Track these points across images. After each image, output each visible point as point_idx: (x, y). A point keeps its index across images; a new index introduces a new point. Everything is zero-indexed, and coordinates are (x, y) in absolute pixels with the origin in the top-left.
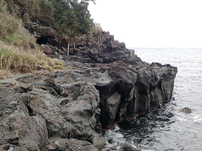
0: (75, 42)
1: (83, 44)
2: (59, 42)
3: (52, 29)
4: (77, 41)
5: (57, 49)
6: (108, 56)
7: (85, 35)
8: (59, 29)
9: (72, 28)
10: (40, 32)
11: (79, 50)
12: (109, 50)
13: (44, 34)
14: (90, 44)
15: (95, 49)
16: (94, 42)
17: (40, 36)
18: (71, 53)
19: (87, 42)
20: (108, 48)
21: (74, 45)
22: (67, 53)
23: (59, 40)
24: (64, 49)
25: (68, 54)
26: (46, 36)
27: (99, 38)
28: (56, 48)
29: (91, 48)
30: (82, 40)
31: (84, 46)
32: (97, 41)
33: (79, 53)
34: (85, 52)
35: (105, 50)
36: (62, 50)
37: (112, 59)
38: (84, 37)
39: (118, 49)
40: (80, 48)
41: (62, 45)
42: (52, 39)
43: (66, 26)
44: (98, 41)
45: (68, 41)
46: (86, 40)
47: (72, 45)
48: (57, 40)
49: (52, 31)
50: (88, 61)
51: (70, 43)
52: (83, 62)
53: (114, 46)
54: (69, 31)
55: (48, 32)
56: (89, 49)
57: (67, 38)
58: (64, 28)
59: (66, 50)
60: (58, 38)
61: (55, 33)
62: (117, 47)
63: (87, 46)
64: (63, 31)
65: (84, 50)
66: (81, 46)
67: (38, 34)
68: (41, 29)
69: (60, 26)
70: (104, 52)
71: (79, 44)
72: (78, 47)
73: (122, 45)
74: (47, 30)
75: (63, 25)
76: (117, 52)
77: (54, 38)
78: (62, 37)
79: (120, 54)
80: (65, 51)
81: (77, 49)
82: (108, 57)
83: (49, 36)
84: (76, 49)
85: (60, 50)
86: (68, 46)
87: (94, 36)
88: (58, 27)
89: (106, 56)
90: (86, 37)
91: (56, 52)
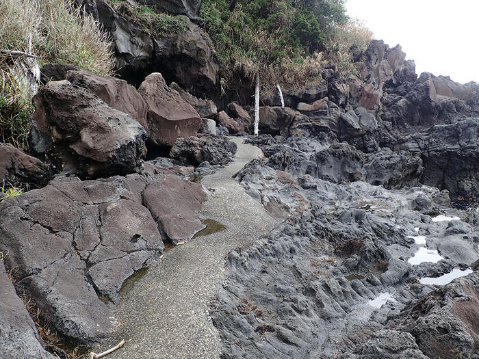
0: (284, 83)
1: (314, 92)
2: (219, 84)
3: (193, 27)
4: (291, 80)
5: (214, 109)
6: (415, 139)
7: (319, 55)
8: (219, 32)
9: (270, 30)
10: (143, 35)
11: (300, 116)
12: (417, 116)
13: (161, 44)
14: (343, 88)
15: (362, 110)
16: (359, 83)
17: (141, 54)
18: (268, 126)
19: (329, 80)
20: (413, 104)
21: (281, 95)
22: (253, 128)
23: (219, 75)
24: (240, 110)
25: (256, 131)
26: (167, 54)
27: (375, 66)
28: (208, 106)
29: (343, 106)
30: (310, 75)
31: (318, 97)
32: (369, 77)
33: (300, 127)
34: (324, 123)
35: (401, 114)
36: (233, 114)
37: (438, 154)
38: (317, 62)
39: (459, 109)
40: (302, 106)
41: (231, 95)
42: (194, 71)
43: (249, 19)
44: (373, 79)
45: (255, 78)
46: (328, 75)
47: (269, 94)
48: (210, 72)
49: (194, 34)
50: (411, 171)
51: (262, 88)
52: (386, 179)
53: (439, 96)
54: (259, 39)
55: (176, 39)
56: (339, 112)
57: (250, 65)
58: (240, 27)
59: (248, 116)
60: (216, 68)
61: (203, 41)
62: (455, 102)
63: (330, 99)
64: (236, 37)
65: (319, 113)
66: (307, 99)
67: (133, 43)
68: (150, 21)
69: (225, 19)
70: (397, 122)
71: (297, 91)
72: (294, 101)
73: (471, 95)
74: (174, 27)
75: (236, 14)
76: (455, 121)
77: (201, 64)
78: (233, 62)
79: (472, 130)
80: (246, 120)
81: (290, 111)
82: (416, 145)
83: (182, 58)
84: (287, 109)
85: (223, 114)
86: (253, 99)
87: (356, 59)
88: (218, 21)
89: (407, 141)
90: (325, 62)
91: (212, 123)
